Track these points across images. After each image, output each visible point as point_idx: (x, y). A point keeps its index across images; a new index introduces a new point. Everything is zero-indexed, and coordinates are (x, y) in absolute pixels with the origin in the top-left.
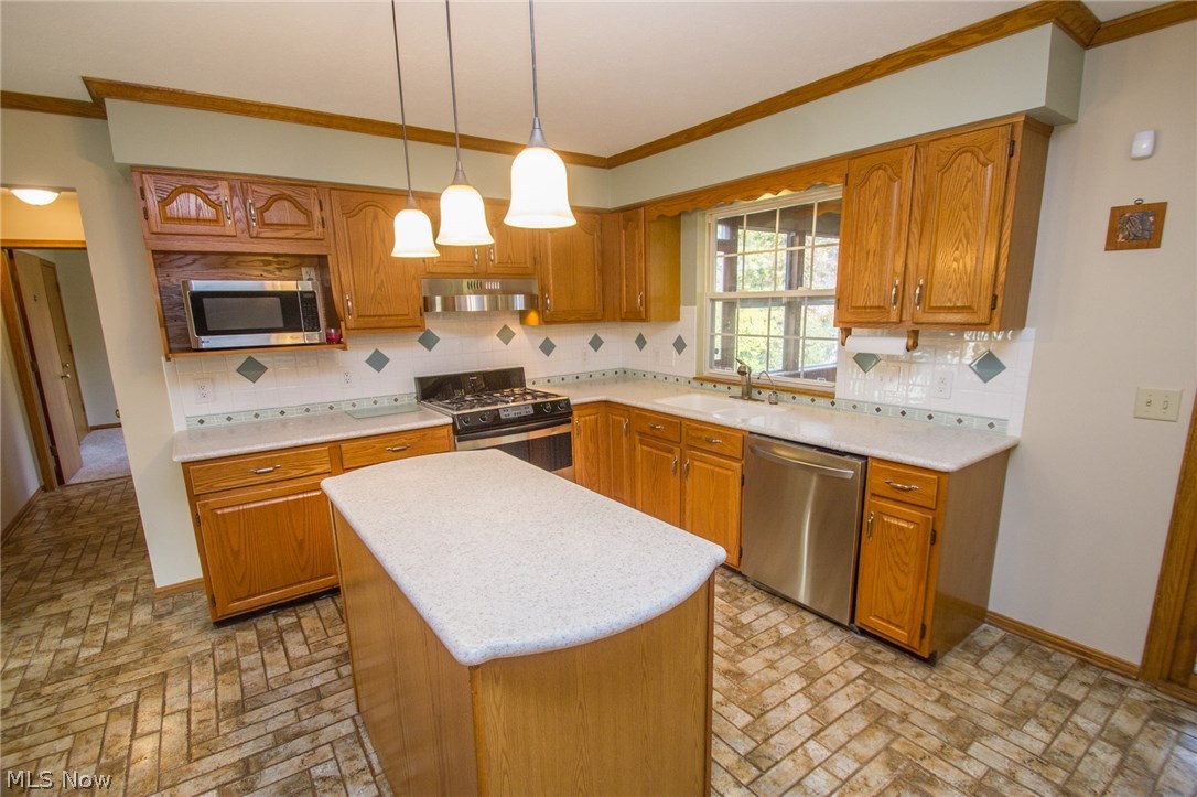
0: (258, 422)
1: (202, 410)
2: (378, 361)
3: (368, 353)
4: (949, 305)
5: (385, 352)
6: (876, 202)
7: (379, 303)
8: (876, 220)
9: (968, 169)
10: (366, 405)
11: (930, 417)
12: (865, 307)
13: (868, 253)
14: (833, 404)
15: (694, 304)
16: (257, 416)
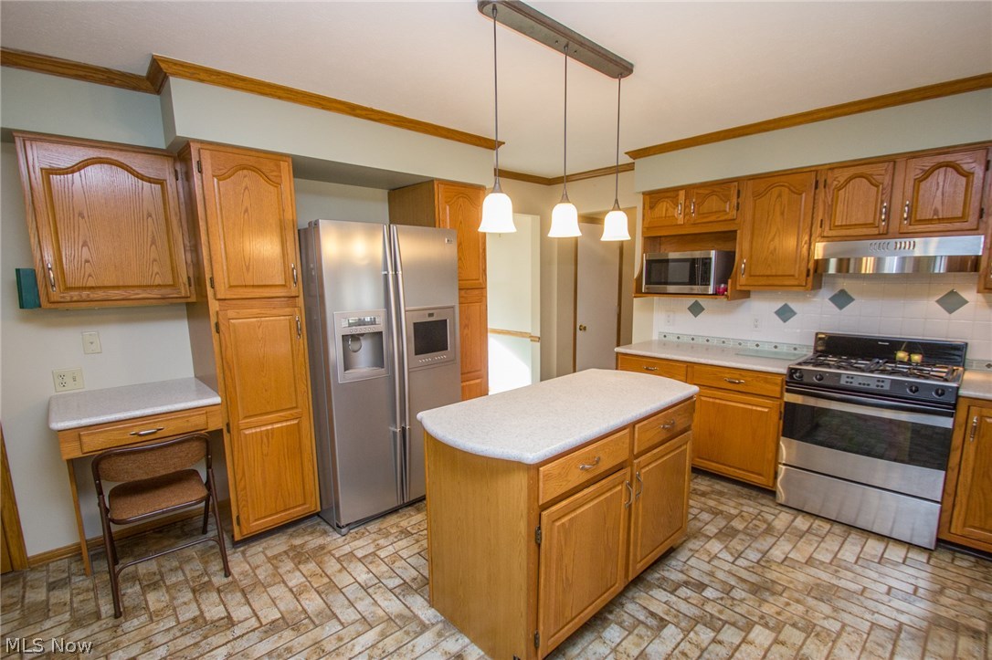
0: (692, 344)
1: (666, 330)
2: (785, 314)
3: (779, 305)
5: (793, 306)
7: (769, 265)
10: (767, 347)
16: (693, 339)
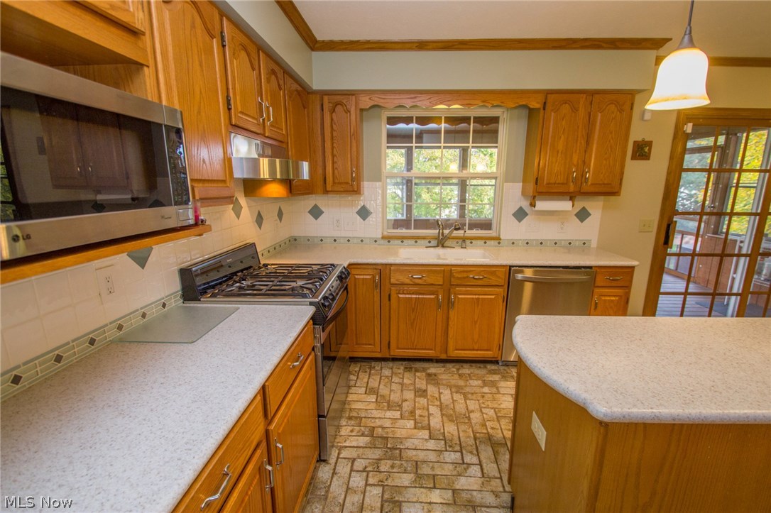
4: (601, 182)
6: (564, 123)
8: (563, 133)
9: (613, 112)
11: (556, 243)
12: (555, 184)
13: (558, 152)
14: (499, 243)
15: (380, 181)
